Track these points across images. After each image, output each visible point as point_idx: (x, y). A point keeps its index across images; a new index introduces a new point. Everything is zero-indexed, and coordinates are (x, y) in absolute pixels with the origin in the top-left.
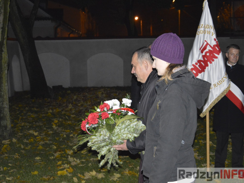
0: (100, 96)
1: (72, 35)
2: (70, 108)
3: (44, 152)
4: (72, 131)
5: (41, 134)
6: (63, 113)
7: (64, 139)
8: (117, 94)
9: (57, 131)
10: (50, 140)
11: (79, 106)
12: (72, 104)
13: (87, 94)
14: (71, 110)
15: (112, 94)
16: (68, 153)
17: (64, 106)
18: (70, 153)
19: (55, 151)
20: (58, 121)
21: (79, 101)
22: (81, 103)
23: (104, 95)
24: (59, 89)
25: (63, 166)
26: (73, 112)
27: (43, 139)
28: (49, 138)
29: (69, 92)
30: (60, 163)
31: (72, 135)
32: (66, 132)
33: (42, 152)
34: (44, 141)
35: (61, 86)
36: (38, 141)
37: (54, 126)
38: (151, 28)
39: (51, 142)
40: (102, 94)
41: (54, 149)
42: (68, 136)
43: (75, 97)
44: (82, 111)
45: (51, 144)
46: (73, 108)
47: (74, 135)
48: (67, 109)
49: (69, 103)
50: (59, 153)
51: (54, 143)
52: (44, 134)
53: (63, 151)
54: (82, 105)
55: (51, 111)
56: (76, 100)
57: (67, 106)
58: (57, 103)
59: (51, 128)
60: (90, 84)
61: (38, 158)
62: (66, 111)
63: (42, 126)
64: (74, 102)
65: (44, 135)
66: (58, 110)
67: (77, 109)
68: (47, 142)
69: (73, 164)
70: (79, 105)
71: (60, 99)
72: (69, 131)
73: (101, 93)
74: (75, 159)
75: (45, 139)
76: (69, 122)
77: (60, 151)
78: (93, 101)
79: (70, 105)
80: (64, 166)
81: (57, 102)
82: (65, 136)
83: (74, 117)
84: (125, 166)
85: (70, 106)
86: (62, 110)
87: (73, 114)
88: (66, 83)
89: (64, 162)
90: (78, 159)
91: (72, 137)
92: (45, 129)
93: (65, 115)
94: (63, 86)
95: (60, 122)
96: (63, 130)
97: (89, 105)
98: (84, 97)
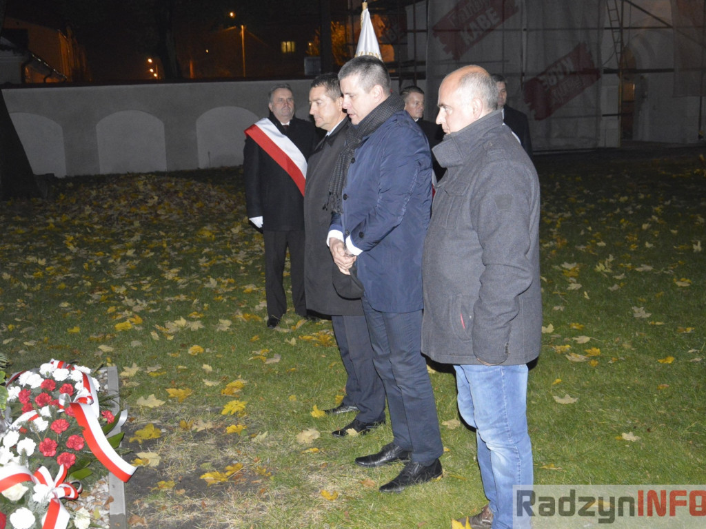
0: (141, 188)
2: (88, 213)
3: (71, 294)
4: (108, 254)
5: (52, 263)
6: (76, 222)
7: (98, 268)
8: (173, 184)
9: (80, 256)
10: (73, 272)
11: (105, 209)
12: (90, 206)
13: (115, 186)
14: (90, 216)
15: (163, 185)
16: (118, 292)
17: (75, 211)
18: (121, 292)
19: (92, 291)
20: (74, 237)
21: (103, 199)
22: (108, 203)
23: (149, 187)
24: (50, 178)
25: (122, 314)
26: (96, 219)
27: (59, 271)
28: (70, 269)
29: (71, 185)
30: (111, 309)
31: (111, 261)
32: (98, 256)
33: (67, 294)
34: (63, 274)
35: (53, 175)
36: (52, 275)
37: (71, 247)
39: (77, 275)
40: (145, 184)
41: (88, 287)
42: (104, 262)
43: (94, 193)
44: (112, 217)
45: (79, 279)
46: (94, 212)
47: (115, 260)
48: (82, 215)
49: (85, 204)
50: (100, 293)
51: (83, 276)
52: (56, 261)
53: (106, 289)
54: (111, 207)
55: (51, 220)
56: (97, 198)
57: (81, 211)
58: (59, 206)
59: (66, 250)
61: (65, 305)
62: (80, 219)
63: (47, 247)
64: (94, 203)
65: (58, 263)
66: (66, 217)
67: (102, 214)
68: (69, 275)
69: (137, 309)
70: (105, 206)
71: (62, 198)
72: (101, 253)
73: (142, 182)
74: (138, 301)
75: (64, 270)
76: (94, 238)
77: (101, 290)
78: (130, 199)
79: (88, 207)
80: (124, 313)
81: (57, 204)
82: (99, 263)
83: (101, 230)
84: (234, 306)
85: (88, 210)
86: (73, 218)
87: (97, 223)
88: (61, 173)
89: (119, 308)
90: (144, 301)
91: (113, 263)
92: (55, 252)
93: (81, 225)
94: (56, 175)
95: (77, 239)
96: (90, 252)
97: (125, 206)
98: (111, 191)
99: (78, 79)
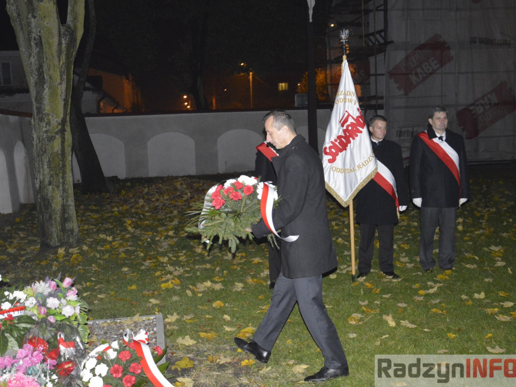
0: (179, 187)
1: (116, 111)
2: (141, 204)
3: (129, 262)
4: (155, 234)
5: (117, 239)
6: (133, 211)
7: (148, 243)
8: (201, 184)
9: (136, 234)
10: (130, 246)
11: (153, 201)
12: (143, 199)
13: (160, 185)
14: (143, 206)
15: (194, 185)
16: (162, 261)
17: (132, 202)
19: (144, 259)
20: (132, 221)
21: (152, 195)
22: (156, 198)
23: (185, 186)
24: (114, 179)
25: (165, 277)
26: (147, 209)
27: (121, 245)
28: (129, 244)
29: (129, 184)
30: (158, 273)
31: (157, 239)
32: (148, 235)
33: (127, 262)
34: (124, 247)
35: (116, 177)
36: (117, 248)
37: (130, 228)
38: (214, 101)
39: (134, 248)
40: (182, 184)
41: (141, 257)
42: (153, 239)
43: (146, 190)
44: (158, 207)
45: (135, 251)
46: (145, 204)
47: (160, 238)
48: (137, 206)
49: (139, 198)
51: (138, 249)
52: (119, 238)
53: (154, 258)
54: (157, 200)
55: (116, 209)
56: (147, 193)
57: (137, 203)
58: (121, 199)
59: (126, 230)
60: (152, 174)
61: (125, 269)
62: (136, 208)
63: (113, 228)
64: (146, 197)
65: (121, 239)
66: (126, 207)
67: (151, 205)
68: (128, 248)
69: (176, 273)
70: (154, 199)
71: (124, 193)
72: (151, 233)
73: (180, 183)
74: (177, 268)
75: (125, 244)
76: (146, 222)
77: (150, 259)
78: (171, 194)
79: (141, 200)
80: (167, 276)
81: (120, 198)
82: (149, 240)
83: (150, 216)
84: (245, 273)
85: (141, 202)
86: (131, 208)
87: (147, 212)
88: (122, 175)
89: (163, 272)
90: (181, 268)
91: (159, 240)
92: (118, 231)
93: (136, 213)
94: (119, 177)
95: (134, 222)
96: (143, 232)
97: (167, 200)
98: (158, 189)
99: (136, 110)
